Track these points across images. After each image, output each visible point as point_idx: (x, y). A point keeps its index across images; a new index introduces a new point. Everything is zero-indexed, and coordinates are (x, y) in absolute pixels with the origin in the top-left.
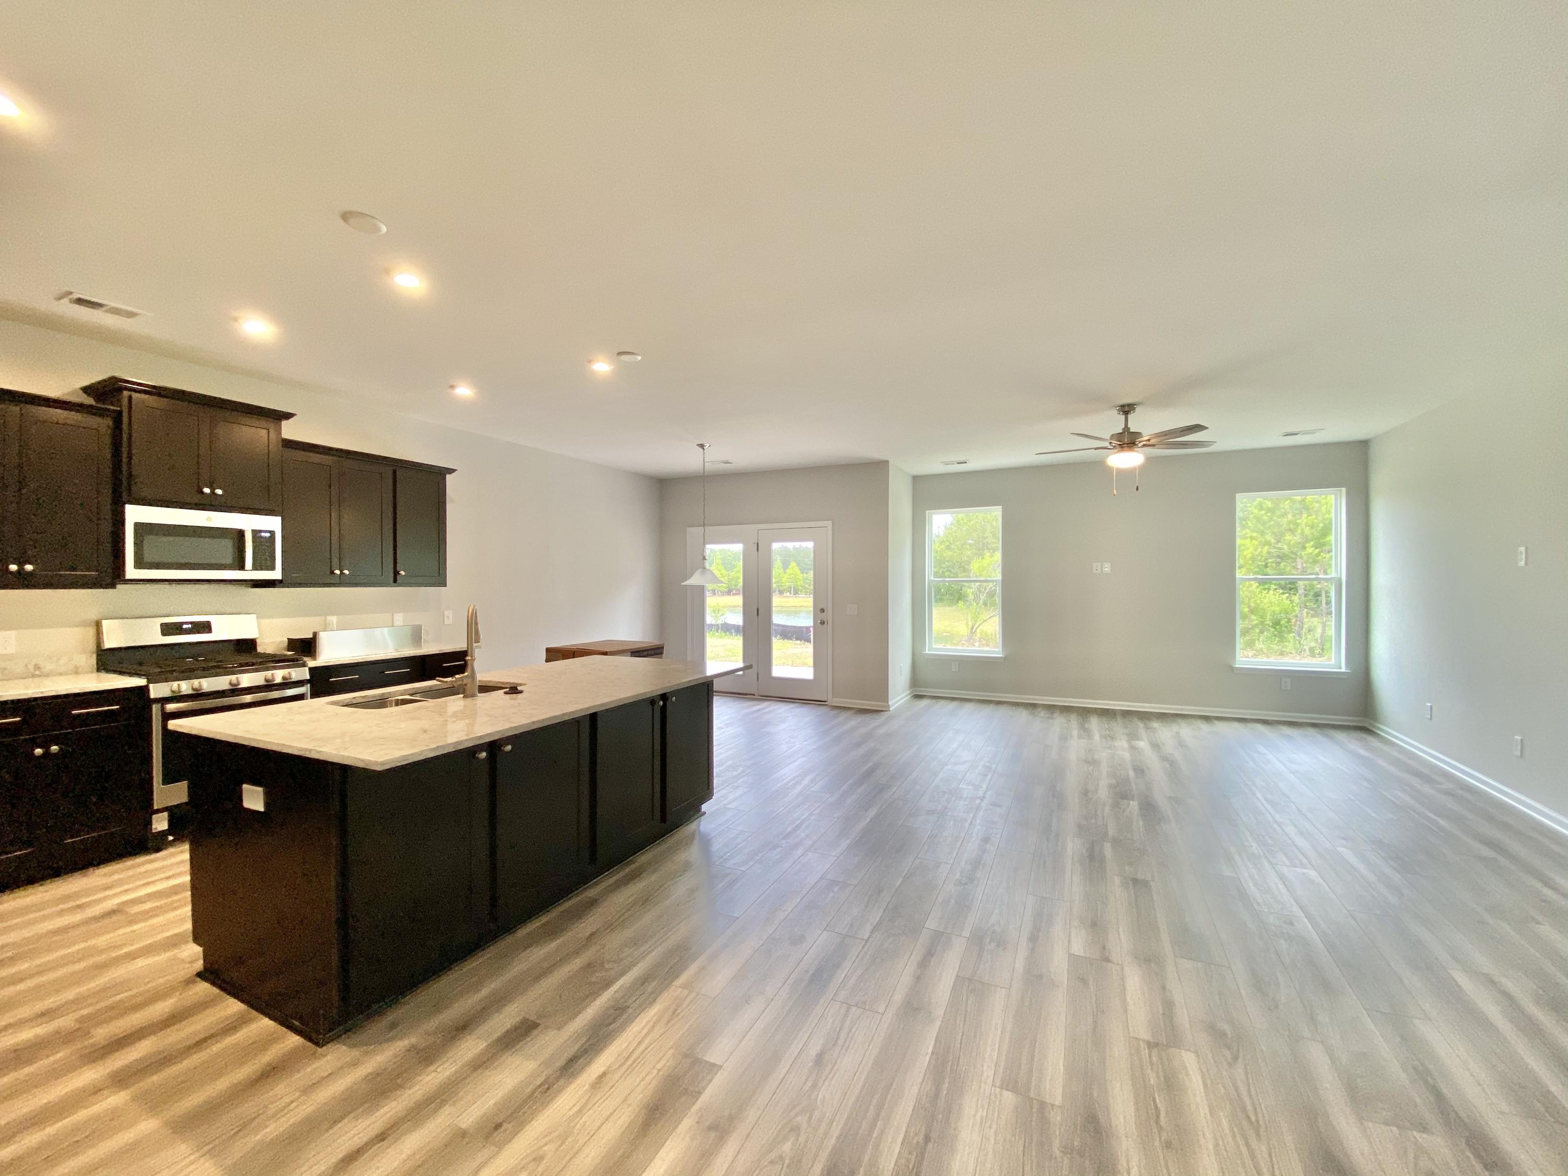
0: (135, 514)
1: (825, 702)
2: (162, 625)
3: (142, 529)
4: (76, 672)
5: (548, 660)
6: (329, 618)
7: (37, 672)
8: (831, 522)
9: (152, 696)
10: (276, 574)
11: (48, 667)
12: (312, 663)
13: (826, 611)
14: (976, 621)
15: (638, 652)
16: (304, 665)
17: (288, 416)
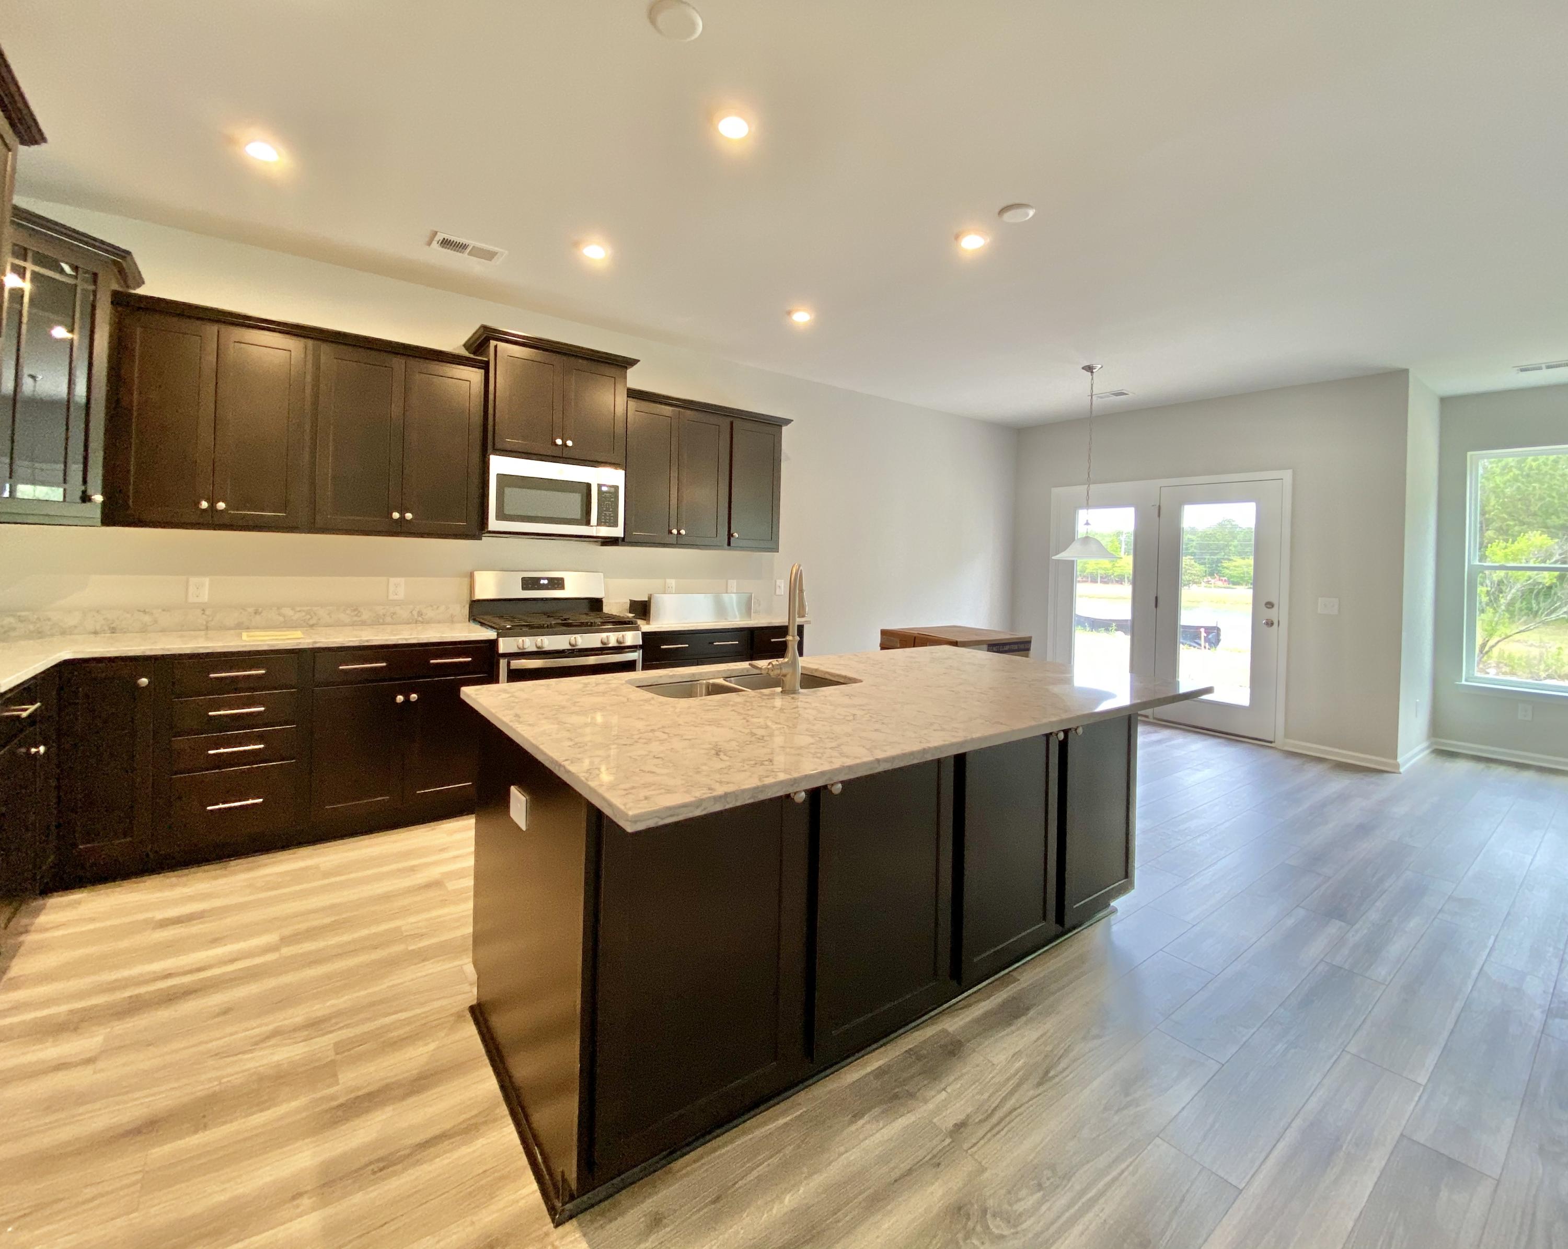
0: (499, 465)
1: (1271, 742)
2: (523, 579)
3: (504, 480)
4: (452, 620)
5: (884, 647)
6: (668, 581)
7: (420, 619)
8: (1290, 471)
9: (501, 651)
10: (618, 532)
11: (430, 613)
12: (646, 628)
13: (1276, 607)
14: (1491, 635)
15: (996, 647)
16: (637, 629)
17: (632, 362)
